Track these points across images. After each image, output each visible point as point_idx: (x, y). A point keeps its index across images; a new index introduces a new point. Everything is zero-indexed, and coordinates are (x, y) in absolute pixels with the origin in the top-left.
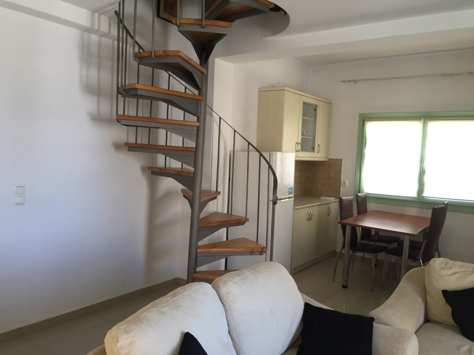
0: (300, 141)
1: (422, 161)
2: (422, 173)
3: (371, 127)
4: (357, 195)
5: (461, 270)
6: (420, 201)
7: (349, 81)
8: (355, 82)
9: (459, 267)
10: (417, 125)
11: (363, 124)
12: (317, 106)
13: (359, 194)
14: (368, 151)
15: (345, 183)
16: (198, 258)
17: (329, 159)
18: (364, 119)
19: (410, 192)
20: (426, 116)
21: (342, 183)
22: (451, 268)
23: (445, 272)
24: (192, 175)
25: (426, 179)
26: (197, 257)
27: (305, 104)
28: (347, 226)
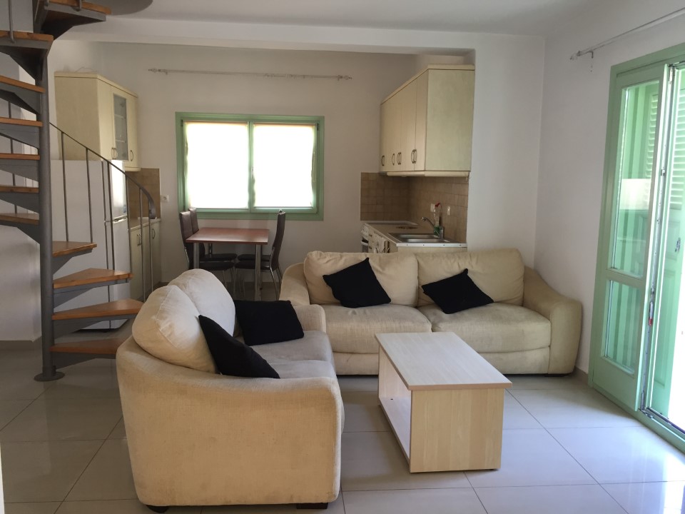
0: (115, 146)
1: (251, 169)
2: (252, 182)
3: (192, 130)
4: (181, 215)
5: (334, 257)
6: (253, 214)
7: (159, 70)
8: (166, 72)
9: (331, 256)
10: (242, 129)
11: (182, 126)
12: (125, 100)
13: (183, 213)
14: (191, 158)
15: (165, 198)
16: (55, 296)
17: (142, 169)
18: (182, 120)
19: (241, 203)
20: (251, 120)
21: (162, 199)
22: (325, 257)
23: (322, 261)
24: (37, 192)
25: (256, 188)
26: (53, 294)
27: (116, 97)
28: (195, 244)
